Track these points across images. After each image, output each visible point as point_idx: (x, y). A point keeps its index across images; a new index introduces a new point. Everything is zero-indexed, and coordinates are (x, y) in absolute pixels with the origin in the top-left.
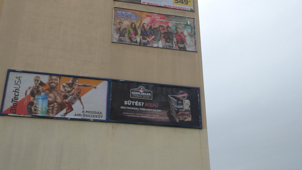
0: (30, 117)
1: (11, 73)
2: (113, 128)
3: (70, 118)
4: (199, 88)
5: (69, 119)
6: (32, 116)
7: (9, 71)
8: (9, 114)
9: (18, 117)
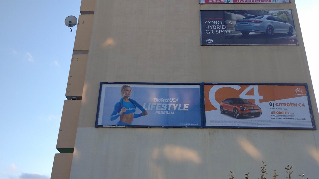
0: (124, 127)
1: (104, 86)
2: (210, 134)
3: (163, 126)
4: (307, 84)
6: (126, 126)
7: (102, 84)
8: (104, 126)
9: (112, 128)
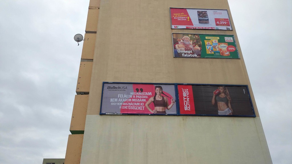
0: (121, 115)
1: (105, 85)
4: (247, 85)
5: (150, 114)
7: (104, 83)
8: (106, 114)
9: (113, 116)
